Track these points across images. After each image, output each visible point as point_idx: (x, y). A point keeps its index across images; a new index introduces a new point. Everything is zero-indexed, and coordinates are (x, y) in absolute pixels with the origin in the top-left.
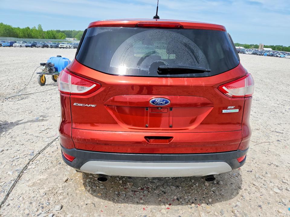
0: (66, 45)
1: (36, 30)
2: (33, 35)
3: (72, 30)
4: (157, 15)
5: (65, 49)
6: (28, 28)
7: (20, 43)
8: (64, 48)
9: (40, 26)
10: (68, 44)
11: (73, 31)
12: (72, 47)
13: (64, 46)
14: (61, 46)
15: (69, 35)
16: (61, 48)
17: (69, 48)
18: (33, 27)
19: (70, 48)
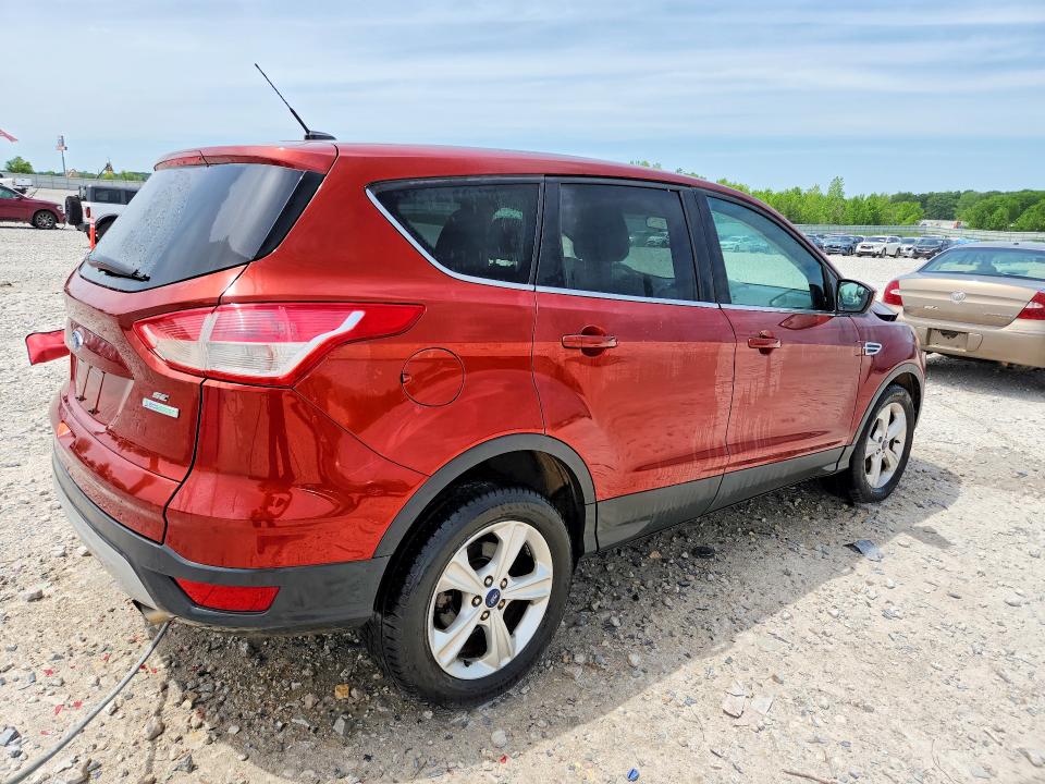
0: (885, 245)
1: (820, 197)
2: (804, 211)
3: (962, 191)
4: (308, 131)
5: (877, 259)
6: (797, 191)
7: (737, 240)
8: (874, 256)
9: (837, 183)
10: (893, 240)
11: (966, 192)
12: (911, 252)
13: (875, 250)
14: (863, 247)
15: (943, 209)
16: (861, 255)
17: (894, 256)
18: (811, 186)
19: (898, 253)
